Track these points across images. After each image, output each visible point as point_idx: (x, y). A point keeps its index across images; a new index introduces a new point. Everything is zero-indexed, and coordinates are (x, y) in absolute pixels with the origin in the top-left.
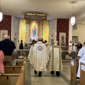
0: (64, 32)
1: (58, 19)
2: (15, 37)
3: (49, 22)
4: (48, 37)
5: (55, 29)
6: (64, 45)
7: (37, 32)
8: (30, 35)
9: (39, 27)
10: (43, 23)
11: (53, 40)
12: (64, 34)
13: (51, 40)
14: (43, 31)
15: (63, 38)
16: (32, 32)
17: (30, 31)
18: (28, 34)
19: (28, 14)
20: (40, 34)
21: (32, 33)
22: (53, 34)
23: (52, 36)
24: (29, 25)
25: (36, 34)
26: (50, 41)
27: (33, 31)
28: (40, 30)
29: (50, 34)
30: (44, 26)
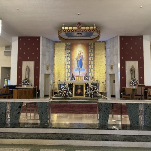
0: (134, 60)
1: (121, 37)
2: (47, 73)
3: (105, 44)
4: (104, 71)
5: (117, 55)
6: (135, 85)
7: (84, 62)
8: (72, 69)
9: (88, 53)
10: (94, 47)
11: (114, 75)
12: (135, 64)
13: (111, 75)
14: (95, 61)
15: (132, 70)
16: (76, 63)
17: (72, 61)
18: (70, 67)
19: (63, 28)
20: (90, 67)
21: (76, 65)
22: (113, 65)
23: (112, 69)
24: (70, 51)
25: (83, 66)
26: (109, 77)
27: (77, 61)
28: (90, 59)
29: (108, 64)
30: (96, 52)
